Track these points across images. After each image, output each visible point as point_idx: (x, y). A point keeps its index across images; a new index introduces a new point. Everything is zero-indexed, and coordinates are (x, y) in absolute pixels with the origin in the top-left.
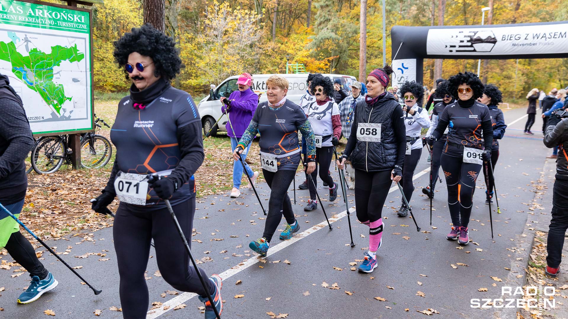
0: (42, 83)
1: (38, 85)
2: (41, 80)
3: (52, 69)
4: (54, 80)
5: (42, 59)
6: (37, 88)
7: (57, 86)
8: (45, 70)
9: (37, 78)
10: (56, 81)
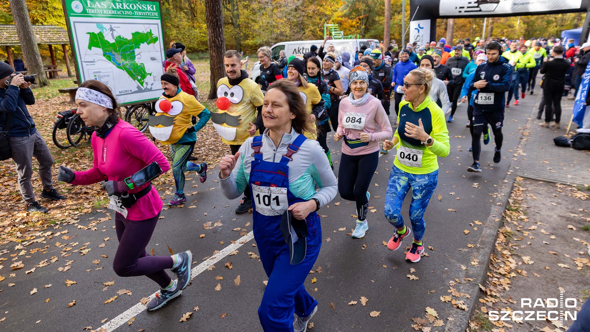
0: (128, 63)
1: (124, 65)
2: (126, 61)
3: (134, 52)
4: (137, 60)
5: (125, 43)
6: (124, 68)
7: (139, 65)
8: (128, 53)
9: (123, 60)
10: (138, 61)
